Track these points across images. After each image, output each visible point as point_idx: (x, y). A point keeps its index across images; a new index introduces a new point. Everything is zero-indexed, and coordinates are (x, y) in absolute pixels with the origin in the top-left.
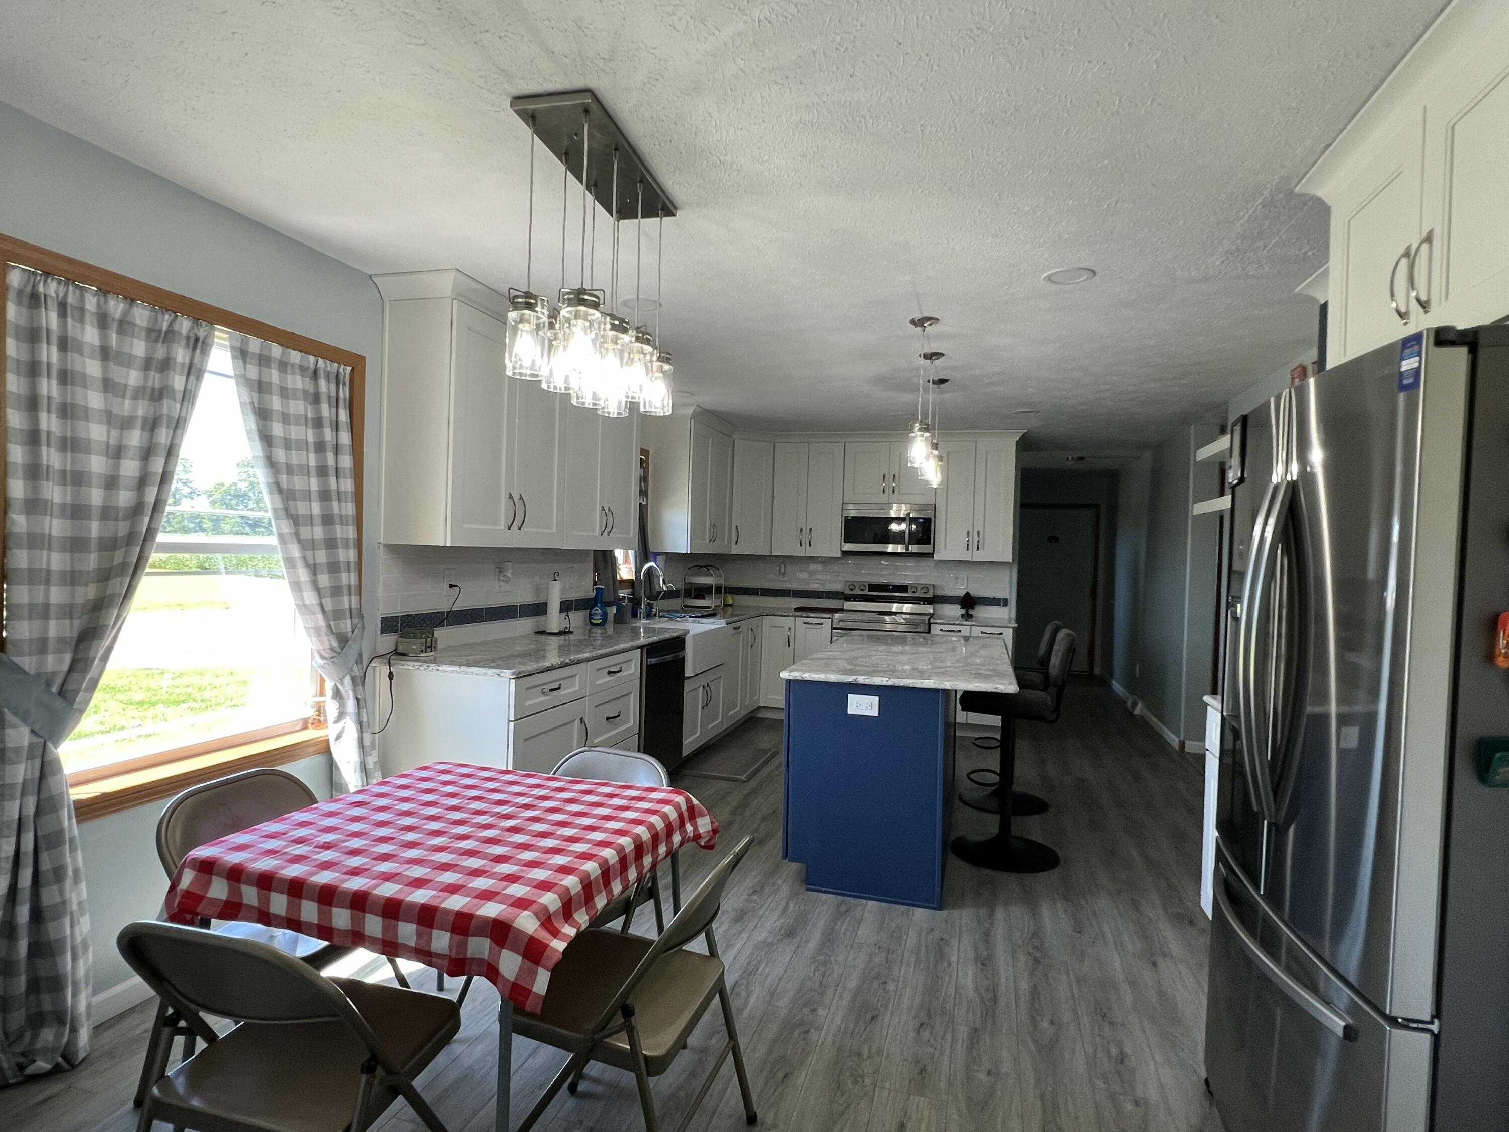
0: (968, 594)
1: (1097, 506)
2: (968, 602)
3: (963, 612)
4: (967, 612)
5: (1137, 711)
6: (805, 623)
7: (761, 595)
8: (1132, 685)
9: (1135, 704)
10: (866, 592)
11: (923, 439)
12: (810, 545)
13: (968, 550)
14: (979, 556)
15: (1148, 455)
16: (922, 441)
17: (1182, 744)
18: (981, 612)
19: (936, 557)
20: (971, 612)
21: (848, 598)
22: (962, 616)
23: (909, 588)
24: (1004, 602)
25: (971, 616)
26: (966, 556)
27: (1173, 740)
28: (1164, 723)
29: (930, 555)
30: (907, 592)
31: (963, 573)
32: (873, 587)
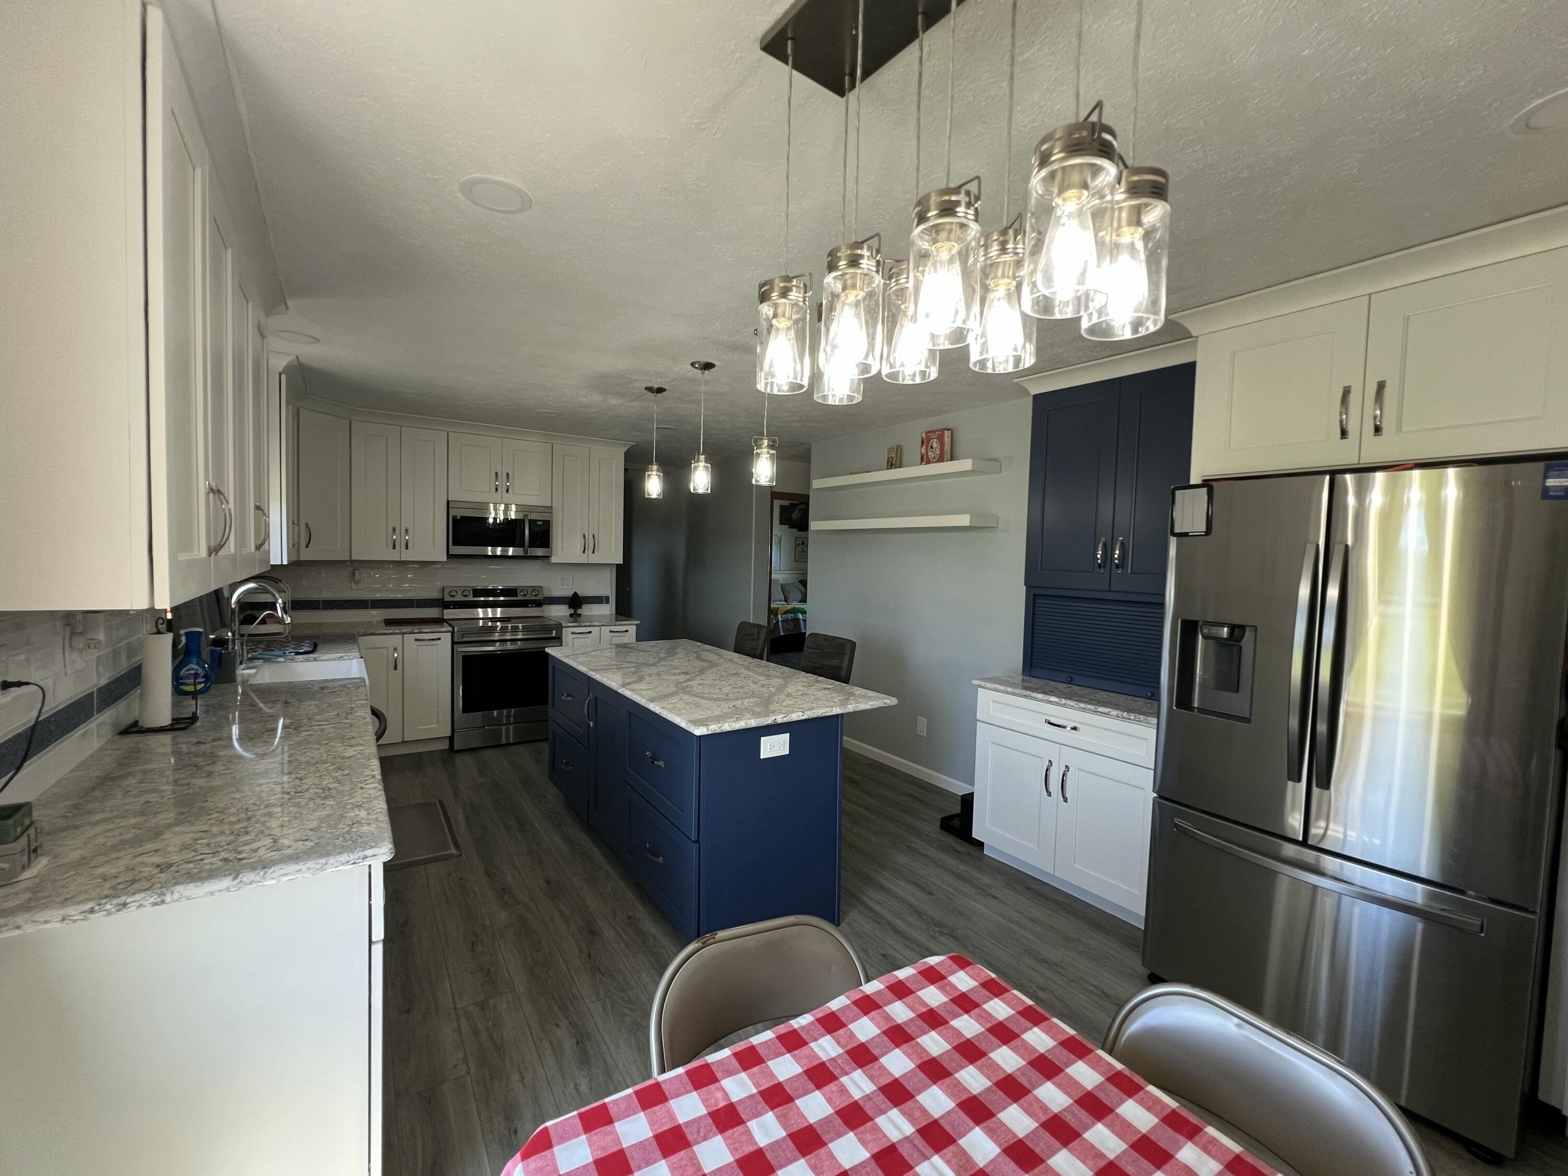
0: (575, 594)
2: (576, 602)
3: (572, 611)
4: (575, 611)
6: (416, 640)
7: (324, 609)
10: (471, 598)
11: (768, 456)
12: (407, 548)
13: (584, 552)
14: (594, 559)
16: (767, 458)
18: (588, 610)
19: (554, 559)
20: (579, 611)
21: (446, 605)
22: (571, 615)
23: (519, 591)
24: (605, 600)
25: (580, 615)
26: (582, 559)
29: (547, 557)
30: (517, 596)
31: (573, 575)
32: (477, 592)
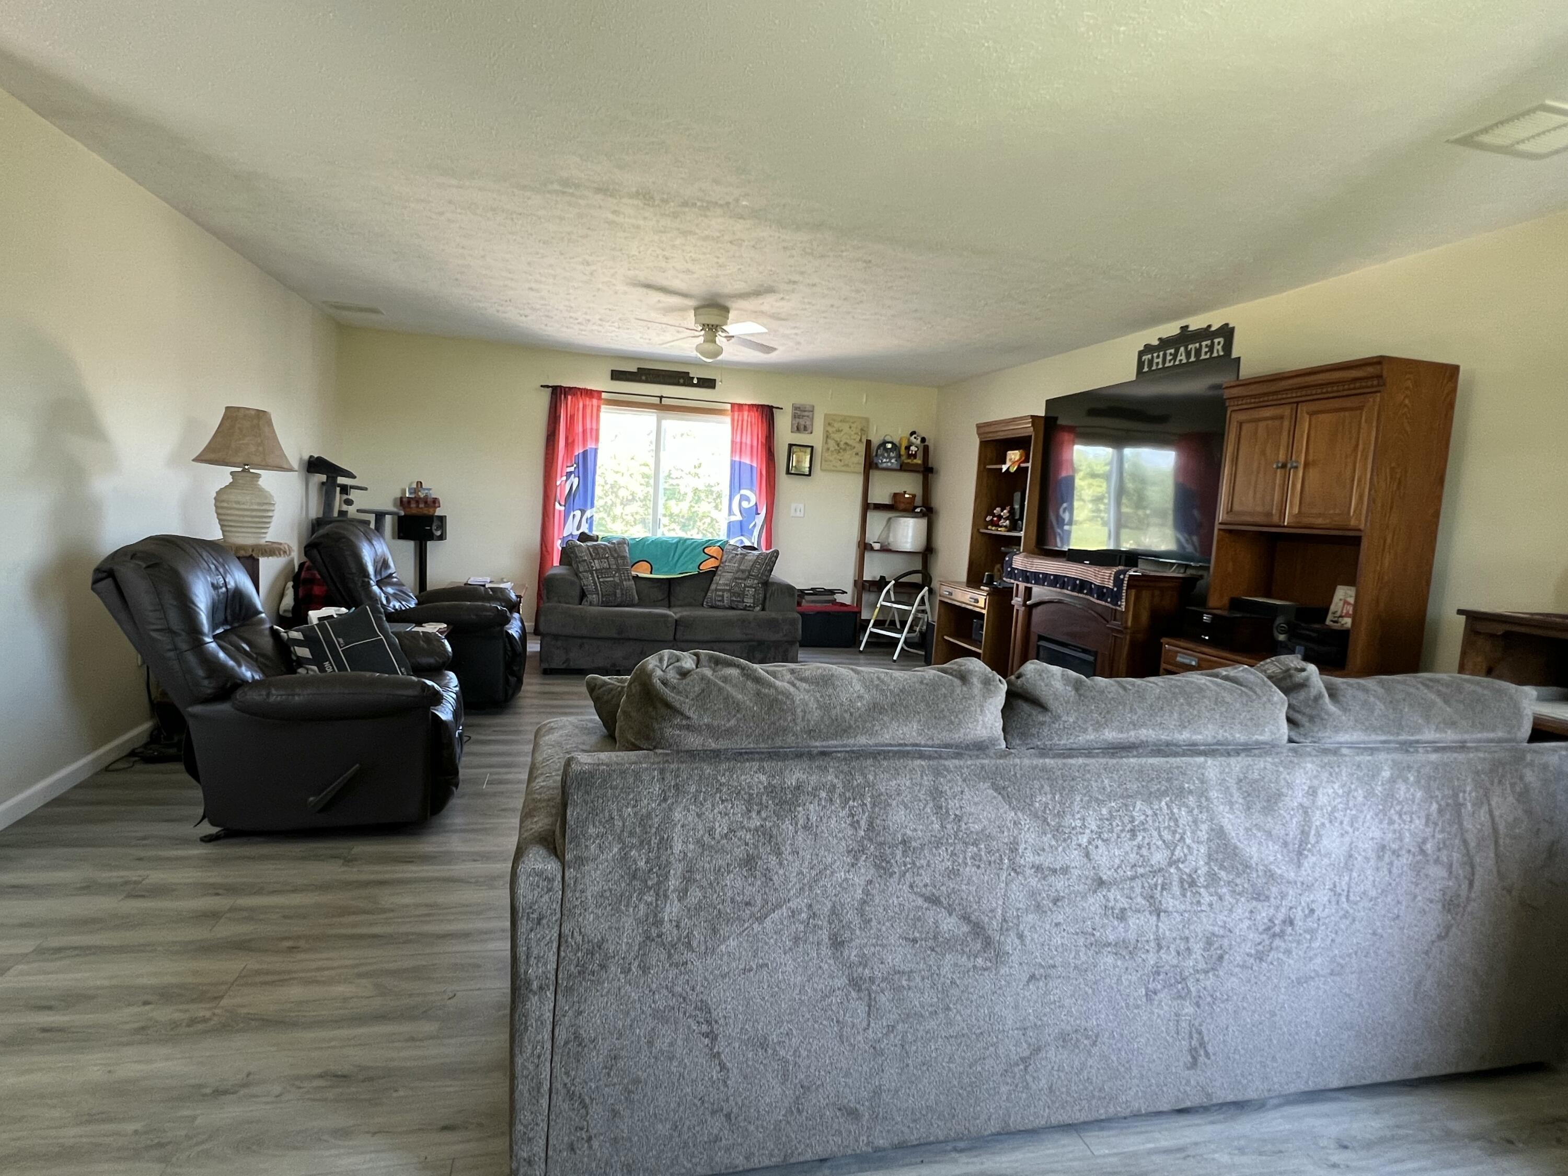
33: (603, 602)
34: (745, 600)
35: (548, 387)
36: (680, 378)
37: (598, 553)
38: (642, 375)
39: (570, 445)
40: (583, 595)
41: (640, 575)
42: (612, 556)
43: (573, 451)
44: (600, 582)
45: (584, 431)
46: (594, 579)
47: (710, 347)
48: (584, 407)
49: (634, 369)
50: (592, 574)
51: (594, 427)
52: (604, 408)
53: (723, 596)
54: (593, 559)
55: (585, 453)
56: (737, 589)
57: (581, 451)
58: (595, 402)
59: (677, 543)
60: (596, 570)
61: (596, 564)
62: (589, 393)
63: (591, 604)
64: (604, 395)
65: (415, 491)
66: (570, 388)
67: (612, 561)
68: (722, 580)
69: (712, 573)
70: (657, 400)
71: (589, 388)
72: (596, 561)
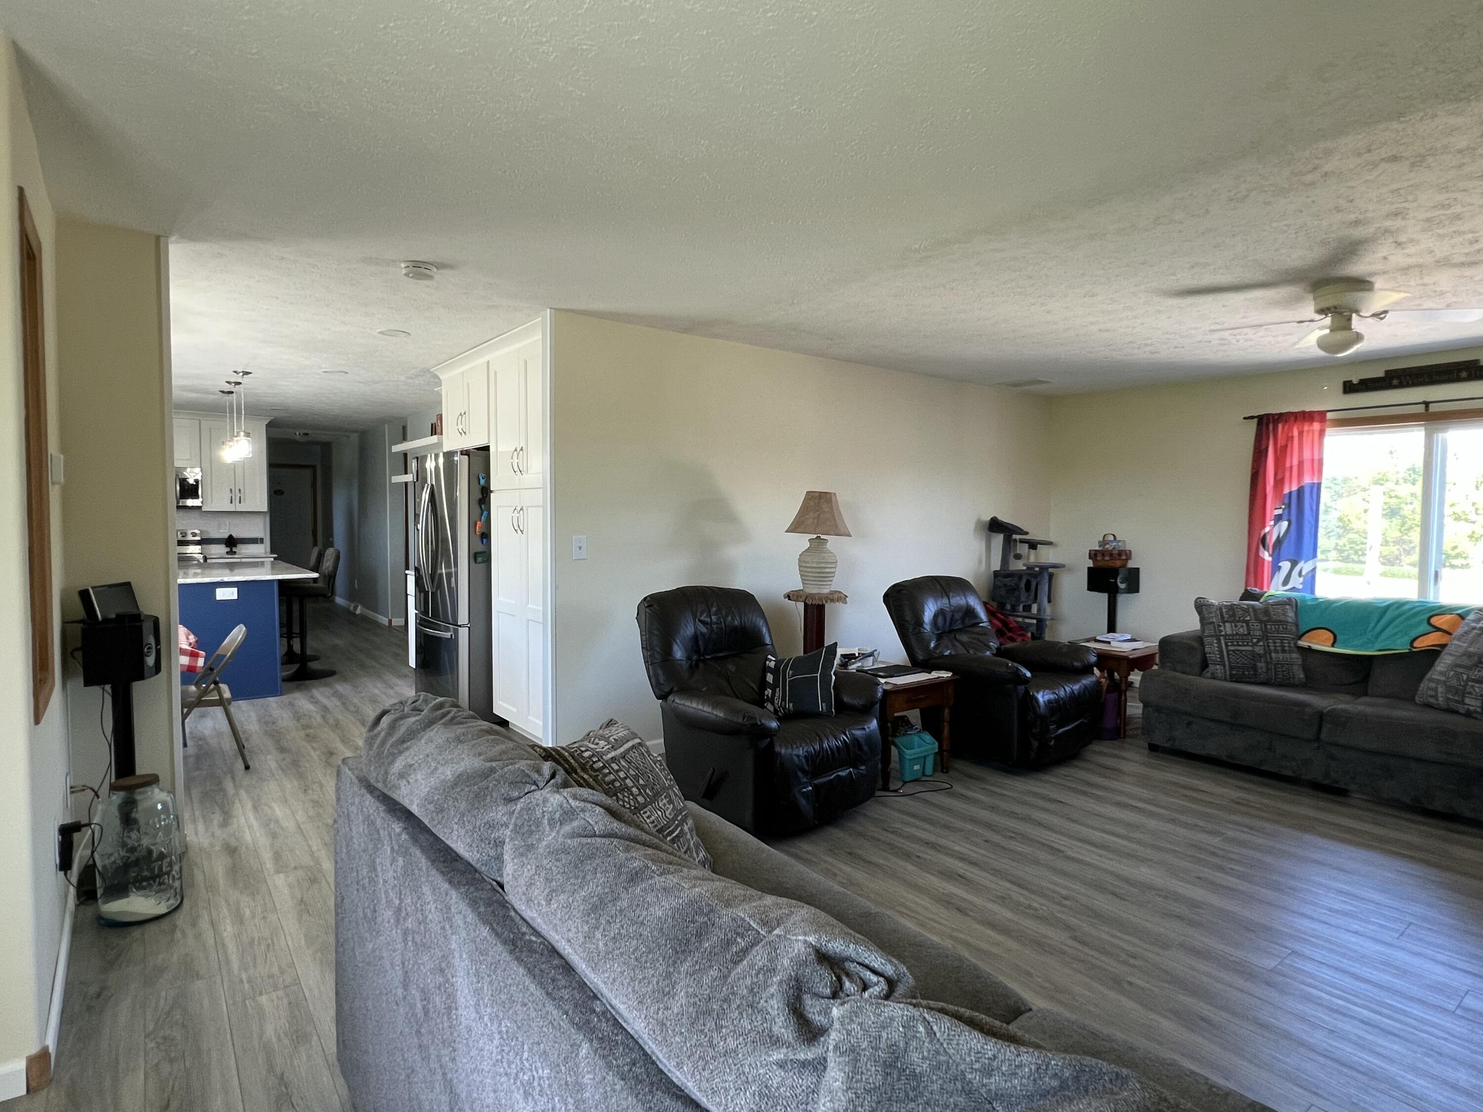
0: (231, 536)
1: (314, 467)
2: (231, 542)
3: (228, 549)
4: (231, 549)
5: (358, 612)
8: (352, 596)
9: (356, 608)
13: (231, 503)
14: (240, 508)
15: (355, 437)
17: (390, 621)
18: (243, 548)
19: (204, 509)
20: (234, 549)
22: (227, 553)
24: (261, 541)
25: (235, 552)
26: (231, 508)
27: (384, 621)
28: (377, 612)
29: (200, 507)
31: (227, 521)
33: (1231, 675)
34: (1467, 701)
35: (1252, 418)
36: (1460, 371)
37: (1234, 615)
38: (1392, 378)
39: (1279, 483)
40: (1205, 664)
41: (1315, 647)
42: (1257, 619)
43: (1282, 489)
44: (1228, 651)
45: (1301, 464)
46: (1220, 647)
47: (1340, 336)
48: (1301, 433)
49: (1380, 374)
50: (1219, 640)
51: (1316, 457)
52: (1329, 431)
53: (1436, 690)
54: (1224, 622)
55: (1300, 491)
56: (1454, 682)
57: (1295, 488)
58: (1316, 426)
59: (1388, 607)
60: (1226, 635)
61: (1228, 629)
62: (1307, 417)
63: (1214, 677)
64: (1329, 416)
65: (1103, 543)
66: (1281, 415)
67: (1256, 626)
68: (1442, 665)
69: (1433, 654)
70: (1421, 409)
71: (1307, 409)
72: (1228, 625)
